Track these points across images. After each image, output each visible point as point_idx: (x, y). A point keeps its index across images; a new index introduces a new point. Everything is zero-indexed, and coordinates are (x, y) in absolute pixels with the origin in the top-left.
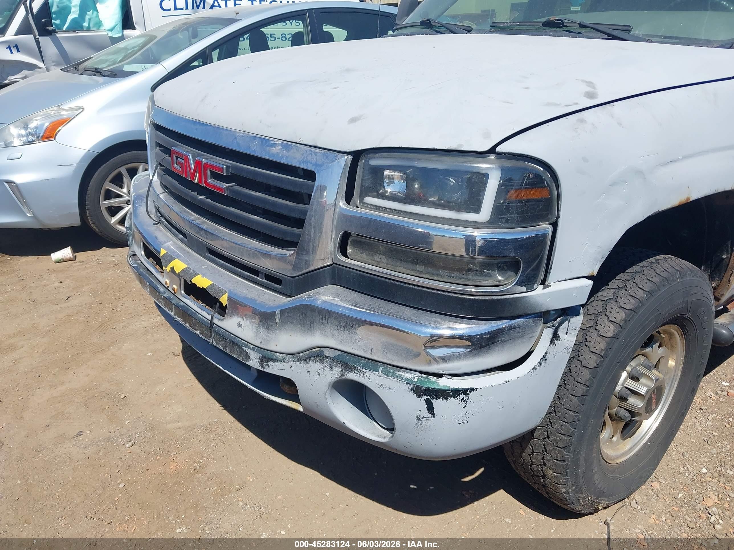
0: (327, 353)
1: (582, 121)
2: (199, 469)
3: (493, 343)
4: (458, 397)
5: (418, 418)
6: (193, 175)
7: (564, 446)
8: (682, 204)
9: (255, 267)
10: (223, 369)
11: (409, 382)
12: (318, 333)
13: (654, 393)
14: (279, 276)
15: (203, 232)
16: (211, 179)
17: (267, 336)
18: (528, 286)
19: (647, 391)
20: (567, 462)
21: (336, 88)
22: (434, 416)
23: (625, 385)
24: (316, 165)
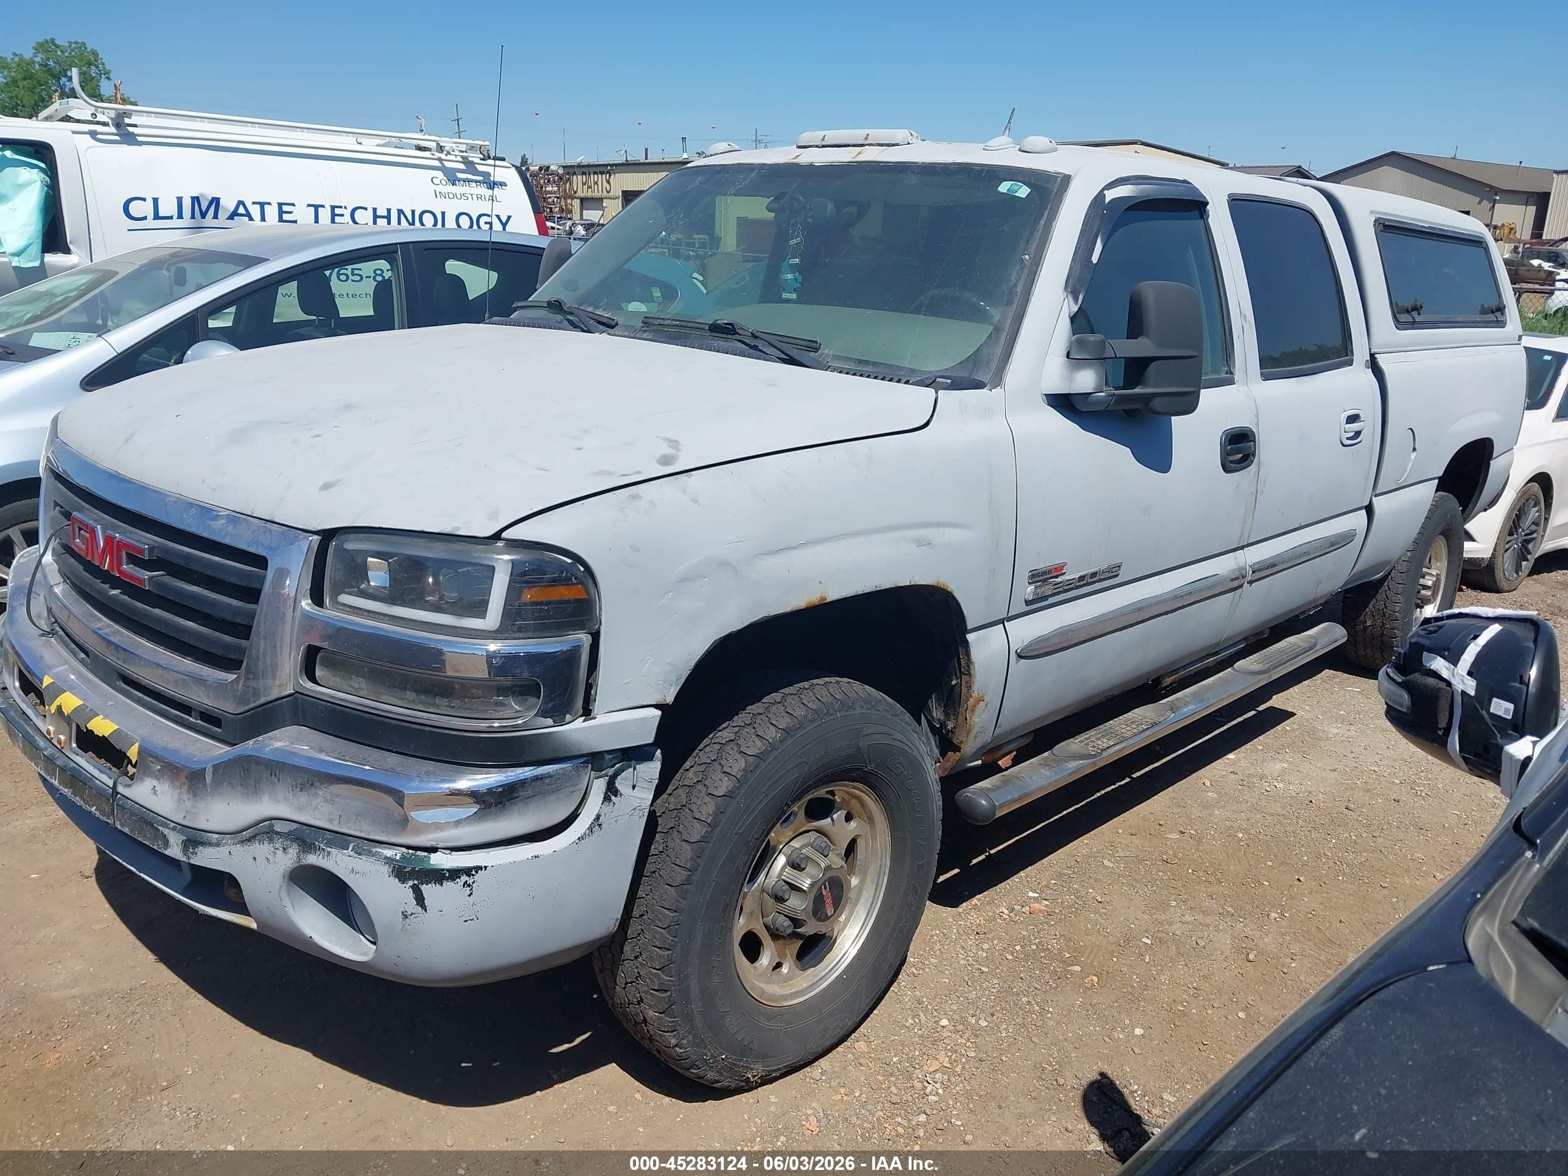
0: (279, 827)
1: (635, 497)
2: (99, 1061)
3: (509, 800)
4: (458, 880)
5: (405, 916)
6: (103, 559)
7: (661, 966)
8: (812, 605)
9: (185, 701)
10: (137, 872)
11: (389, 860)
12: (266, 798)
13: (825, 888)
14: (219, 714)
15: (113, 647)
16: (127, 564)
17: (194, 806)
18: (556, 718)
19: (812, 885)
20: (669, 993)
21: (318, 436)
22: (426, 910)
23: (783, 877)
24: (271, 549)
